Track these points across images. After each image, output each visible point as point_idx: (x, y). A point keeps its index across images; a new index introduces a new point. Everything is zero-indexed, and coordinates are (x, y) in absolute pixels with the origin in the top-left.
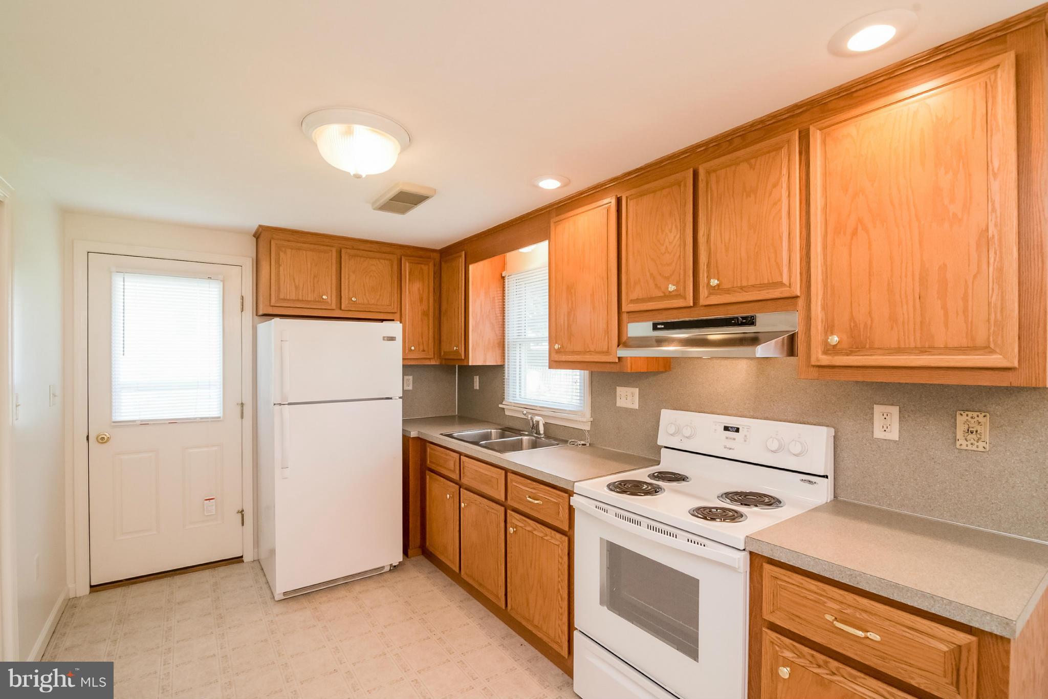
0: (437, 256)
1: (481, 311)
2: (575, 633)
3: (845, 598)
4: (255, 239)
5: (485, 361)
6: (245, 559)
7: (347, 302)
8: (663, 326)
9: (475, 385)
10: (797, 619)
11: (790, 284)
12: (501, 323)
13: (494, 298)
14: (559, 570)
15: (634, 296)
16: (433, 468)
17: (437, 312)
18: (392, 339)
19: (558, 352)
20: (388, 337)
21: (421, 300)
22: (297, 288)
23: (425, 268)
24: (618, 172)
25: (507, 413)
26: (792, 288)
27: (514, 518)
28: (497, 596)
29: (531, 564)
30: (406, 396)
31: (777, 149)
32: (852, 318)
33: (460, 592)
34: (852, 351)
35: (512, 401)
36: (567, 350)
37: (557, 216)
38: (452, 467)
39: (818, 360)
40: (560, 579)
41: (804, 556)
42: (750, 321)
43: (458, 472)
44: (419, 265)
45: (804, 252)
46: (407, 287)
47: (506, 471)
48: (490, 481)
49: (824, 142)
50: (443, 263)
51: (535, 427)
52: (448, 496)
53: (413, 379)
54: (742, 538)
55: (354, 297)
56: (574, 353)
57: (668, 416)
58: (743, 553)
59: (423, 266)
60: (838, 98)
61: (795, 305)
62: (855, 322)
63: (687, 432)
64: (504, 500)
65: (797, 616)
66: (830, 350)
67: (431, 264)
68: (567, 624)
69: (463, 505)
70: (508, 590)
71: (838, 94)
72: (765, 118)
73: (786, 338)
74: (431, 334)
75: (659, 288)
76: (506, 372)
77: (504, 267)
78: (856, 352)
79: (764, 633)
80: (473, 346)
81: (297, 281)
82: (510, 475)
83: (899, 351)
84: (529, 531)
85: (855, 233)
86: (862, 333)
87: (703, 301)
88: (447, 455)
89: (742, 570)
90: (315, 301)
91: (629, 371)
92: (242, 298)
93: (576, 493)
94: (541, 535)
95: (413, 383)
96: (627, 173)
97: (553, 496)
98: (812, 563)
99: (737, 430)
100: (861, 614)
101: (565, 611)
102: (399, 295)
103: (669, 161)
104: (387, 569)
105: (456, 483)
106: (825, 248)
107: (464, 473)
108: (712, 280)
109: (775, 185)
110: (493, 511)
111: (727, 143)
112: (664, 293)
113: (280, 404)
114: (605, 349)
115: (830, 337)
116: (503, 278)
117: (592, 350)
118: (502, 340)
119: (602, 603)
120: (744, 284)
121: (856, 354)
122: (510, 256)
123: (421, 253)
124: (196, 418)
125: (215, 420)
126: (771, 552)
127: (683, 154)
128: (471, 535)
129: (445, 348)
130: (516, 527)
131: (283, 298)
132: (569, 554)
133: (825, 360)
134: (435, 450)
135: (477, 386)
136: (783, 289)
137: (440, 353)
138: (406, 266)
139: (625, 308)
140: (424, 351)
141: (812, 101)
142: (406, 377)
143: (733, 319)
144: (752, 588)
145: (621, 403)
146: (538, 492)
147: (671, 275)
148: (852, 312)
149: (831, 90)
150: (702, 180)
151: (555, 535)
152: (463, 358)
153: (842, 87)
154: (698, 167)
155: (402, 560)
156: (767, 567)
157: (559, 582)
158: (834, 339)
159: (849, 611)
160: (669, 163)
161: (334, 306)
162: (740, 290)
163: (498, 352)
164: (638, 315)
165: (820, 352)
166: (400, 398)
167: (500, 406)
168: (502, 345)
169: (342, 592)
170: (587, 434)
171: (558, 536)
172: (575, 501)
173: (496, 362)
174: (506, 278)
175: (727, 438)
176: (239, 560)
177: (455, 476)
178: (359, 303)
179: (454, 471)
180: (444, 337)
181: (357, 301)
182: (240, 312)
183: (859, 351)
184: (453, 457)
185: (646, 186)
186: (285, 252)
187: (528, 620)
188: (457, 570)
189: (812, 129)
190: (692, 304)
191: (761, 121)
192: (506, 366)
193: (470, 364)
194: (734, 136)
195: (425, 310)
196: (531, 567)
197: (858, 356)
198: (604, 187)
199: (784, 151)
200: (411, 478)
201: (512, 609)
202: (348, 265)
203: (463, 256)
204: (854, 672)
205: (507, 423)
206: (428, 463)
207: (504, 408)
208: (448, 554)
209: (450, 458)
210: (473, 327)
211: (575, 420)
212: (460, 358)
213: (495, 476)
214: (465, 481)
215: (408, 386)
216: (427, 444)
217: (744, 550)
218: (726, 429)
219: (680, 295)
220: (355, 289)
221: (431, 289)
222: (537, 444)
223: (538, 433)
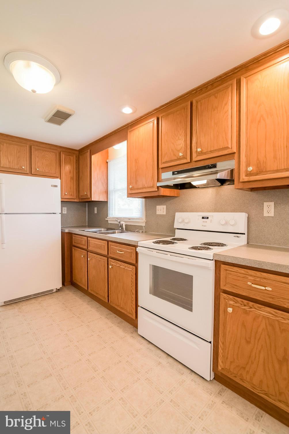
0: (77, 153)
1: (97, 176)
2: (139, 308)
3: (256, 274)
5: (99, 199)
7: (34, 171)
8: (177, 173)
9: (95, 211)
10: (235, 287)
11: (232, 147)
12: (106, 182)
13: (103, 171)
14: (131, 281)
15: (164, 161)
16: (75, 245)
17: (77, 178)
18: (56, 186)
19: (131, 189)
20: (54, 185)
21: (70, 172)
22: (9, 162)
23: (72, 158)
24: (158, 106)
25: (109, 222)
26: (233, 149)
27: (111, 261)
28: (104, 297)
29: (119, 281)
30: (62, 215)
31: (227, 88)
32: (258, 159)
33: (87, 298)
34: (257, 174)
35: (111, 217)
36: (135, 188)
37: (131, 129)
38: (84, 243)
39: (243, 179)
40: (132, 285)
41: (239, 258)
42: (214, 166)
43: (86, 245)
44: (69, 156)
45: (238, 133)
46: (63, 166)
47: (108, 241)
48: (101, 247)
49: (247, 83)
50: (80, 156)
51: (121, 226)
52: (82, 256)
53: (67, 209)
54: (212, 254)
55: (38, 168)
56: (138, 189)
57: (178, 215)
58: (212, 261)
59: (71, 157)
60: (253, 63)
61: (234, 156)
62: (259, 161)
63: (186, 221)
64: (107, 254)
65: (235, 285)
66: (249, 174)
67: (75, 156)
68: (135, 305)
69: (89, 259)
70: (109, 294)
71: (253, 61)
72: (222, 75)
73: (229, 171)
74: (75, 187)
75: (175, 156)
76: (109, 204)
77: (107, 157)
78: (259, 174)
79: (221, 295)
80: (94, 192)
81: (9, 159)
82: (110, 243)
83: (277, 171)
84: (118, 266)
85: (259, 122)
86: (262, 165)
87: (194, 159)
88: (81, 238)
89: (212, 269)
90: (18, 169)
93: (139, 246)
94: (123, 267)
95: (67, 211)
96: (162, 106)
97: (129, 250)
98: (242, 260)
99: (208, 218)
100: (263, 280)
101: (134, 299)
102: (60, 169)
103: (180, 99)
104: (55, 291)
105: (86, 250)
106: (247, 129)
107: (89, 245)
108: (198, 149)
109: (226, 104)
110: (102, 260)
111: (205, 88)
112: (177, 157)
114: (152, 185)
115: (248, 168)
116: (107, 162)
117: (146, 187)
118: (107, 190)
119: (150, 293)
120: (212, 149)
121: (259, 175)
122: (110, 149)
123: (69, 151)
126: (224, 259)
127: (186, 95)
128: (93, 272)
129: (81, 194)
130: (112, 265)
132: (136, 274)
133: (246, 179)
134: (76, 237)
135: (96, 212)
136: (229, 150)
137: (79, 197)
138: (63, 156)
139: (160, 166)
140: (71, 195)
141: (242, 65)
142: (63, 208)
143: (207, 166)
144: (216, 277)
145: (159, 212)
146: (122, 248)
147: (181, 149)
148: (258, 157)
149: (250, 60)
150: (194, 105)
151: (130, 266)
152: (89, 197)
153: (255, 58)
154: (193, 101)
155: (61, 286)
156: (223, 266)
157: (131, 287)
158: (250, 169)
159: (258, 279)
160: (180, 100)
161: (28, 172)
162: (210, 153)
163: (105, 195)
164: (165, 169)
165: (244, 175)
166: (60, 213)
167: (106, 219)
168: (107, 192)
169: (33, 301)
170: (144, 227)
171: (131, 266)
172: (138, 249)
173: (104, 200)
174: (108, 163)
175: (203, 222)
177: (85, 247)
178: (40, 172)
179: (85, 245)
180: (81, 189)
181: (39, 170)
183: (260, 173)
184: (84, 239)
185: (170, 111)
187: (118, 306)
188: (86, 289)
189: (242, 78)
190: (189, 161)
191: (220, 77)
192: (109, 202)
193: (92, 200)
194: (208, 85)
195: (72, 177)
196: (119, 282)
197: (260, 175)
198: (151, 114)
199: (230, 89)
200: (66, 250)
201: (111, 302)
202: (35, 153)
203: (89, 151)
204: (260, 306)
205: (109, 227)
206: (73, 243)
207: (108, 220)
208: (82, 282)
209: (83, 239)
210: (93, 183)
211: (139, 222)
212: (87, 197)
213: (103, 244)
214: (90, 248)
215: (65, 212)
216: (73, 235)
217: (212, 260)
218: (203, 218)
219: (184, 157)
220: (38, 165)
221: (75, 167)
222: (122, 232)
223: (122, 228)
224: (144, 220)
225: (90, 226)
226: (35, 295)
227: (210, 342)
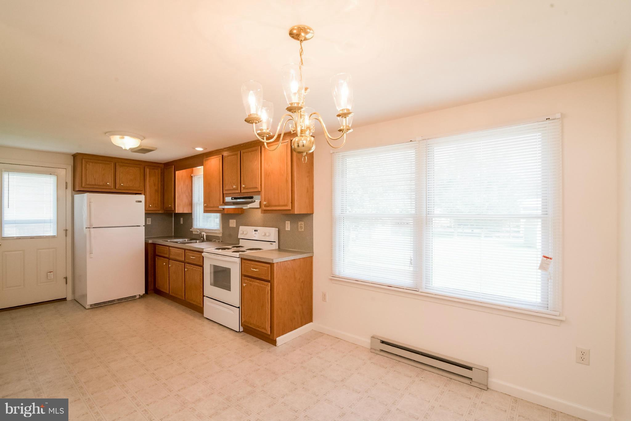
0: (162, 166)
1: (181, 191)
2: (204, 297)
3: (254, 263)
4: (72, 157)
5: (184, 211)
6: (67, 299)
7: (118, 186)
8: (234, 199)
11: (258, 188)
12: (191, 195)
13: (187, 185)
15: (226, 189)
16: (159, 254)
17: (162, 190)
18: (140, 202)
19: (206, 207)
20: (138, 201)
21: (155, 185)
22: (95, 179)
23: (157, 171)
25: (193, 233)
27: (187, 266)
28: (182, 296)
29: (192, 279)
30: (146, 226)
32: (268, 198)
34: (268, 206)
35: (195, 227)
36: (208, 206)
37: (206, 158)
38: (166, 252)
39: (263, 208)
40: (200, 281)
42: (252, 198)
44: (154, 170)
45: (261, 179)
46: (148, 180)
47: (185, 250)
48: (180, 254)
50: (165, 169)
51: (202, 237)
52: (164, 264)
53: (151, 219)
55: (122, 183)
56: (211, 207)
57: (241, 228)
61: (260, 194)
63: (245, 233)
64: (184, 260)
65: (247, 271)
66: (265, 206)
67: (160, 170)
68: (202, 295)
69: (170, 266)
70: (186, 292)
74: (159, 199)
75: (232, 186)
76: (193, 216)
77: (192, 172)
79: (243, 278)
80: (178, 205)
81: (95, 177)
82: (186, 251)
83: (279, 206)
84: (191, 269)
85: (269, 175)
86: (270, 201)
87: (242, 192)
89: (238, 263)
90: (103, 185)
91: (226, 213)
92: (66, 183)
93: (204, 252)
94: (195, 269)
95: (151, 221)
97: (197, 254)
99: (257, 231)
100: (256, 266)
101: (202, 292)
102: (144, 183)
104: (138, 297)
105: (168, 259)
106: (264, 179)
107: (170, 254)
108: (244, 186)
109: (256, 160)
110: (180, 265)
112: (233, 188)
113: (89, 228)
116: (192, 177)
117: (216, 206)
118: (191, 203)
119: (210, 285)
122: (194, 169)
123: (154, 164)
124: (43, 236)
125: (54, 237)
126: (243, 256)
128: (173, 277)
129: (166, 205)
130: (188, 268)
131: (88, 184)
132: (203, 273)
134: (159, 247)
135: (182, 222)
137: (164, 208)
138: (147, 170)
139: (225, 193)
140: (156, 207)
142: (147, 219)
143: (248, 197)
144: (241, 267)
145: (231, 225)
146: (194, 254)
147: (234, 183)
148: (268, 196)
150: (242, 155)
152: (173, 210)
154: (241, 151)
155: (145, 293)
156: (243, 261)
157: (200, 283)
158: (265, 203)
159: (254, 266)
160: (235, 148)
161: (112, 187)
162: (249, 189)
163: (190, 207)
164: (228, 195)
165: (263, 206)
166: (144, 226)
167: (191, 230)
168: (191, 205)
170: (220, 237)
171: (200, 268)
172: (204, 254)
173: (188, 212)
175: (254, 234)
176: (65, 299)
177: (167, 256)
179: (167, 254)
180: (165, 201)
181: (124, 186)
182: (65, 190)
183: (270, 206)
186: (89, 164)
187: (191, 300)
188: (168, 293)
189: (262, 147)
190: (240, 192)
192: (193, 213)
193: (177, 212)
195: (156, 189)
196: (192, 281)
198: (219, 151)
199: (257, 151)
200: (149, 254)
201: (186, 299)
202: (119, 170)
203: (173, 167)
204: (255, 280)
205: (194, 237)
206: (157, 253)
207: (192, 231)
208: (165, 288)
209: (165, 249)
210: (177, 197)
211: (216, 233)
212: (172, 210)
213: (181, 252)
214: (171, 257)
215: (149, 223)
216: (156, 245)
217: (239, 258)
218: (255, 231)
219: (237, 189)
220: (123, 181)
221: (160, 180)
222: (203, 241)
223: (204, 239)
224: (221, 230)
225: (176, 237)
226: (118, 300)
227: (239, 307)
